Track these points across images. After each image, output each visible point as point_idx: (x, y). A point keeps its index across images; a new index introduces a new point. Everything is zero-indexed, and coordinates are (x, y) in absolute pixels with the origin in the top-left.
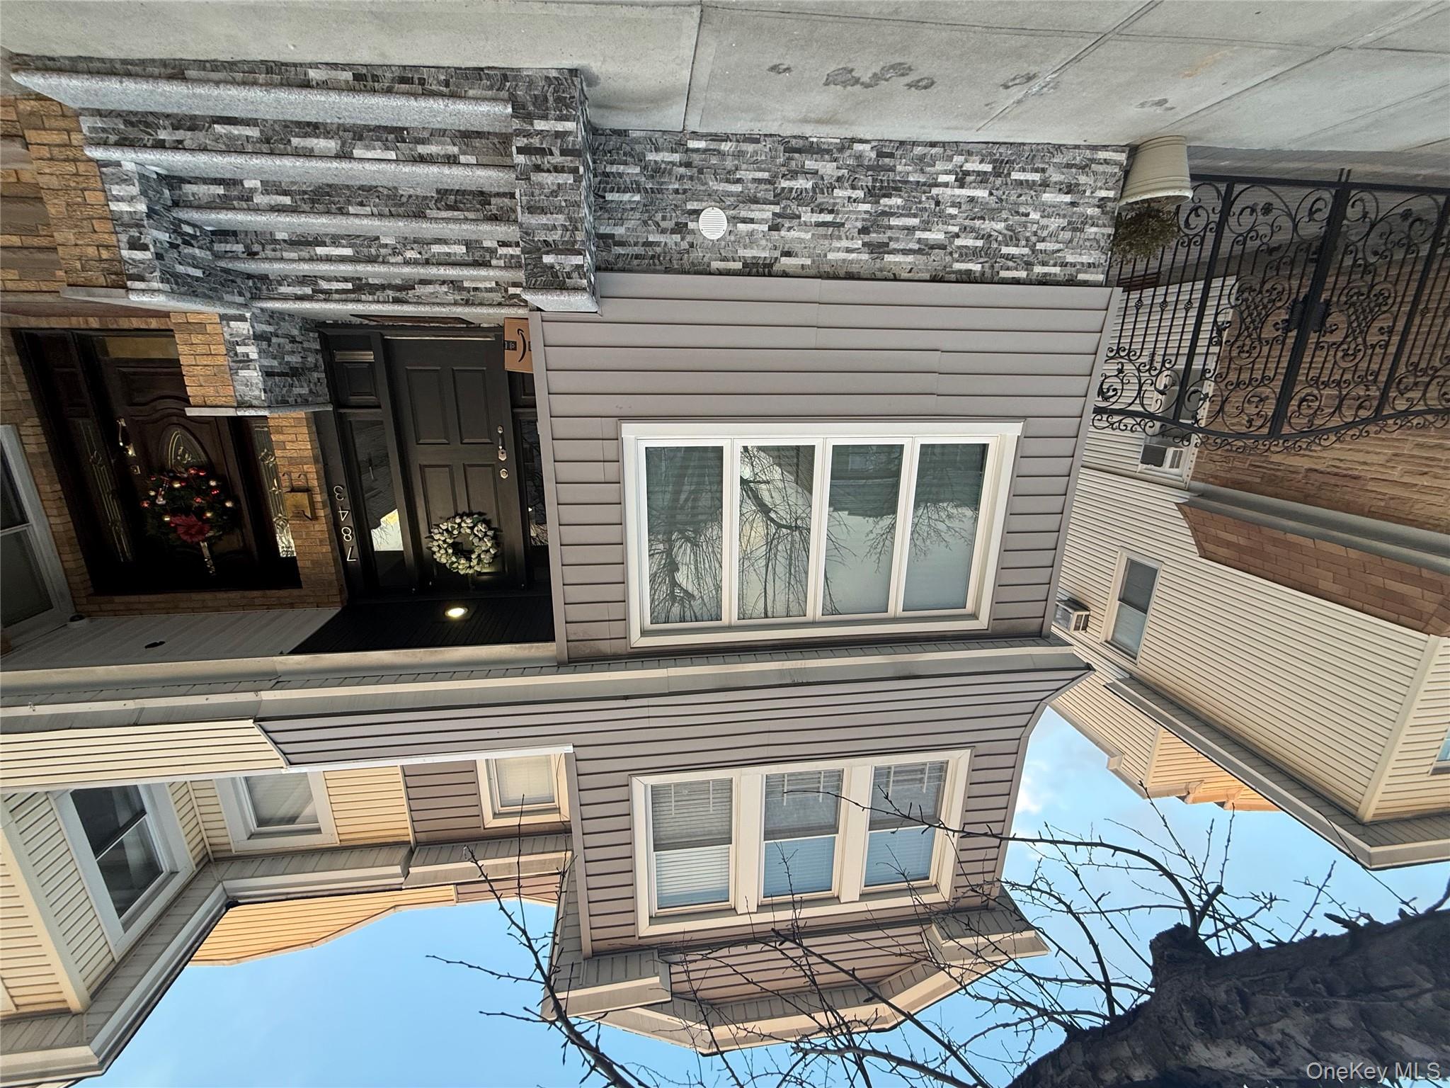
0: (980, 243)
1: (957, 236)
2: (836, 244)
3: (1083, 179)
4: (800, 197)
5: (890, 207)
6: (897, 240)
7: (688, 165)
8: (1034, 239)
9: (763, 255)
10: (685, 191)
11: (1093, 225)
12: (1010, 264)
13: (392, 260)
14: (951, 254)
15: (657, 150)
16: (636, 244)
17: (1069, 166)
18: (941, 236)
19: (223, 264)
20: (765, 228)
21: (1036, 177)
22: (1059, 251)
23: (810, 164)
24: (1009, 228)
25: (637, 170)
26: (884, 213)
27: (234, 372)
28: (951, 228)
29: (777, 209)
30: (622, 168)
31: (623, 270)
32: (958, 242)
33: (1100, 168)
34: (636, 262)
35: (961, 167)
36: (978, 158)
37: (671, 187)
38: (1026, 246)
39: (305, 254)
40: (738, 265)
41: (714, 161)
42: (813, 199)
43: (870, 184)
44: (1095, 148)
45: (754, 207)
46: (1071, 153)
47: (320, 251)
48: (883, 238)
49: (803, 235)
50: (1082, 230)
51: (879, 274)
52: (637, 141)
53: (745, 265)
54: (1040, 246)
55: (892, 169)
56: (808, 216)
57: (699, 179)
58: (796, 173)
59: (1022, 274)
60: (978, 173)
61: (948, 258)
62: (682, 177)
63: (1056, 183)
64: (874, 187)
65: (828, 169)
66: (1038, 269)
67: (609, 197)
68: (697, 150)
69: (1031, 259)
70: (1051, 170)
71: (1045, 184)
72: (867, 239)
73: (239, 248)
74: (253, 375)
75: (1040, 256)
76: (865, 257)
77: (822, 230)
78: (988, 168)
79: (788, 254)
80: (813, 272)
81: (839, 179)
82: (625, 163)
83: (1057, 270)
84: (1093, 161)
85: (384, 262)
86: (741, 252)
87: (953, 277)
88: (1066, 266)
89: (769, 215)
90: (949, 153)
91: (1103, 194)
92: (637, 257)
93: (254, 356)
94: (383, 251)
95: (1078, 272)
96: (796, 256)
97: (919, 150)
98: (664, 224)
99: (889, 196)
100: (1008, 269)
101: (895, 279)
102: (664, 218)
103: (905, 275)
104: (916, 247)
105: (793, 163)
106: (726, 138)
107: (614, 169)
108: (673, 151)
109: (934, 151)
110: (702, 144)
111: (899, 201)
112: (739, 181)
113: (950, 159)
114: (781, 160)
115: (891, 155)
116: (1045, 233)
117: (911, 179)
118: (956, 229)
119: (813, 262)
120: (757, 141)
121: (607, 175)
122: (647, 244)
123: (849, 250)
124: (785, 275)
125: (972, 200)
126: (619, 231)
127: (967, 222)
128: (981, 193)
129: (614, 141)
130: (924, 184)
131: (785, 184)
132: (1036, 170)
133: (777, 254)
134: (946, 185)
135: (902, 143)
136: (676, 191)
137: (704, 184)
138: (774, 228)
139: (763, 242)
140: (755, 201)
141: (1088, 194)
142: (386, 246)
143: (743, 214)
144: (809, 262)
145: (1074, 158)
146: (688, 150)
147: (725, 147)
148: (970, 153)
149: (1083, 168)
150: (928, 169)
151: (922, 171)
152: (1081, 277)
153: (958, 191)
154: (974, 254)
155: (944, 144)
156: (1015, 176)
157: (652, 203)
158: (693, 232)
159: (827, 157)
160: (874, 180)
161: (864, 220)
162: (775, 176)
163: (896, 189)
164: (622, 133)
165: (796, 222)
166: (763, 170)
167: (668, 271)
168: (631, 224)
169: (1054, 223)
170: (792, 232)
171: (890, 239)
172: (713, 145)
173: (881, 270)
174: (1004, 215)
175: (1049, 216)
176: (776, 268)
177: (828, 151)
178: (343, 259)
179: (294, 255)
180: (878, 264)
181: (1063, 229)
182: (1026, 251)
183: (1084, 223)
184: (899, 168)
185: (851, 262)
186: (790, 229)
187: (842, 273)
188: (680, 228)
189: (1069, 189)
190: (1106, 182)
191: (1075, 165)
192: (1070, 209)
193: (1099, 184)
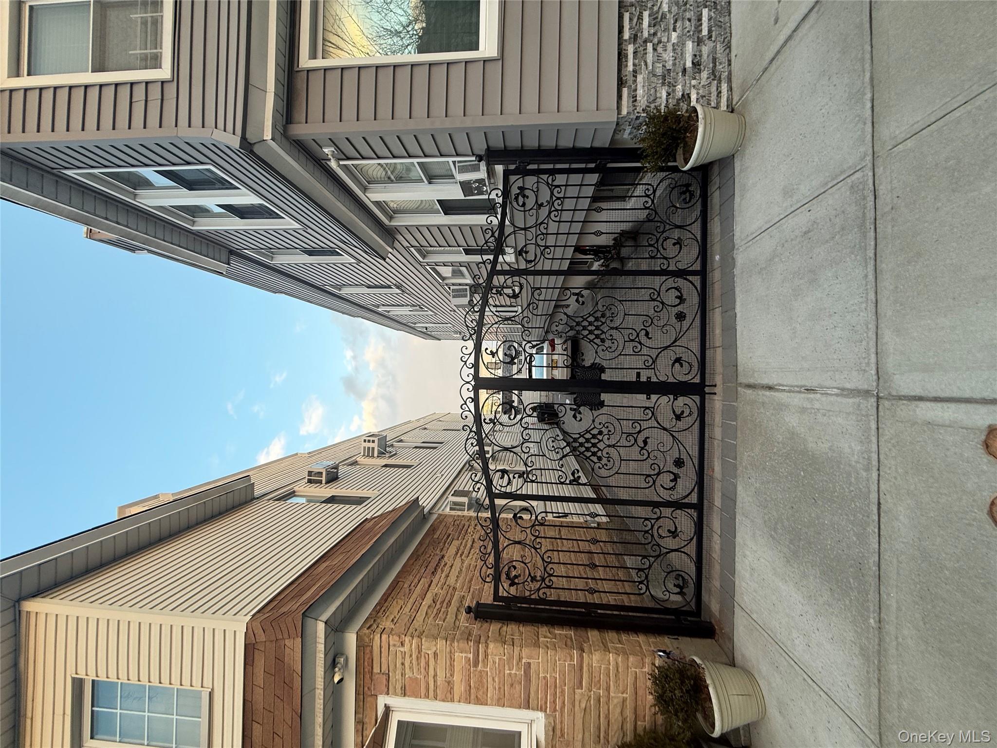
3: (705, 75)
8: (656, 40)
11: (669, 94)
12: (635, 21)
17: (715, 59)
21: (705, 32)
22: (646, 64)
24: (664, 15)
33: (714, 89)
38: (650, 35)
44: (729, 80)
46: (725, 60)
50: (663, 84)
54: (650, 46)
59: (627, 35)
63: (701, 51)
66: (631, 48)
69: (639, 40)
70: (711, 44)
71: (700, 42)
75: (642, 49)
83: (630, 68)
84: (720, 81)
88: (634, 76)
91: (694, 96)
95: (629, 87)
100: (632, 20)
116: (660, 50)
132: (710, 31)
141: (694, 82)
145: (720, 63)
149: (713, 73)
152: (625, 91)
156: (705, 12)
169: (668, 56)
174: (675, 9)
175: (674, 50)
181: (664, 66)
182: (646, 35)
183: (670, 85)
189: (696, 64)
190: (703, 97)
191: (715, 66)
192: (680, 70)
193: (701, 92)
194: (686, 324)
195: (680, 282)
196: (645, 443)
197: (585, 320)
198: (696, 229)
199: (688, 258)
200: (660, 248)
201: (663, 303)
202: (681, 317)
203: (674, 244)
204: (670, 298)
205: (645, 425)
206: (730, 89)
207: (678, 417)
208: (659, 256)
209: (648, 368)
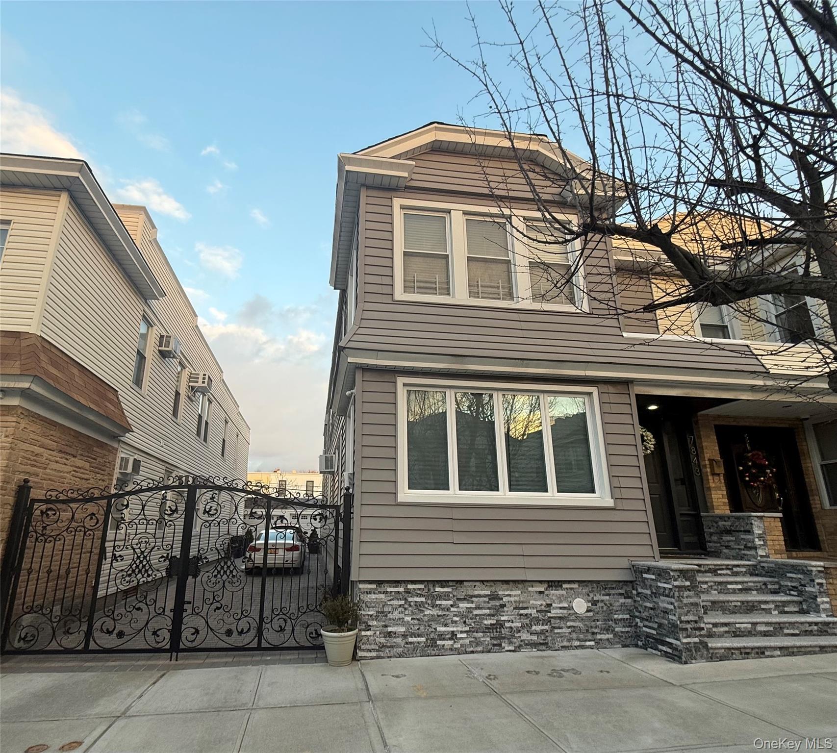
0: (438, 602)
1: (452, 606)
2: (517, 599)
3: (383, 640)
4: (537, 621)
5: (490, 619)
6: (485, 602)
7: (593, 633)
8: (406, 606)
9: (553, 591)
10: (594, 621)
11: (371, 616)
12: (419, 592)
13: (712, 584)
14: (454, 596)
15: (608, 639)
16: (614, 594)
17: (392, 647)
18: (461, 605)
19: (776, 580)
20: (554, 605)
21: (410, 640)
22: (390, 600)
23: (535, 638)
24: (422, 611)
25: (617, 629)
26: (493, 615)
27: (764, 533)
28: (456, 610)
29: (549, 615)
30: (623, 630)
31: (620, 582)
32: (451, 602)
33: (373, 647)
34: (614, 586)
35: (455, 642)
36: (446, 647)
37: (601, 623)
38: (410, 602)
39: (745, 585)
40: (565, 586)
41: (582, 636)
42: (531, 621)
43: (502, 630)
44: (378, 657)
45: (561, 615)
46: (392, 654)
47: (740, 587)
48: (493, 603)
49: (535, 602)
50: (378, 612)
51: (492, 584)
52: (618, 643)
53: (561, 586)
54: (403, 602)
55: (492, 638)
56: (533, 612)
57: (588, 627)
58: (541, 633)
59: (410, 586)
60: (444, 639)
61: (455, 594)
62: (596, 628)
63: (398, 637)
64: (500, 628)
65: (525, 636)
66: (401, 589)
67: (628, 616)
68: (590, 641)
69: (407, 595)
70: (403, 644)
71: (404, 636)
72: (501, 602)
73: (769, 587)
74: (757, 531)
75: (401, 597)
76: (500, 593)
77: (525, 605)
78: (439, 642)
79: (541, 592)
80: (527, 584)
81: (519, 631)
82: (622, 632)
83: (389, 590)
84: (378, 651)
85: (715, 582)
86: (564, 592)
87: (451, 584)
88: (384, 592)
89: (552, 612)
90: (463, 649)
91: (368, 633)
92: (613, 588)
93: (757, 540)
94: (716, 587)
95: (376, 589)
96: (536, 592)
97: (480, 649)
98: (602, 604)
99: (491, 624)
100: (420, 589)
101: (482, 582)
102: (602, 607)
103: (478, 584)
104: (474, 599)
105: (543, 638)
106: (577, 647)
107: (627, 629)
108: (601, 640)
109: (472, 649)
110: (588, 643)
111: (486, 622)
112: (569, 627)
113: (462, 645)
114: (550, 639)
115: (494, 645)
116: (400, 609)
117: (481, 634)
118: (452, 609)
119: (527, 589)
120: (562, 647)
121: (630, 626)
122: (609, 595)
123: (510, 596)
124: (541, 582)
125: (446, 625)
126: (622, 600)
127: (447, 613)
128: (441, 629)
129: (628, 642)
130: (474, 632)
131: (546, 627)
132: (411, 643)
133: (546, 592)
134: (462, 632)
135: (489, 652)
136: (598, 620)
137: (586, 625)
138: (549, 605)
139: (554, 598)
140: (560, 618)
141: (378, 633)
142: (715, 590)
143: (565, 611)
144: (530, 589)
145: (390, 651)
146: (594, 640)
147: (577, 643)
148: (451, 649)
149: (383, 646)
150: (472, 640)
151: (475, 638)
152: (374, 586)
153: (455, 629)
154: (440, 597)
155: (466, 653)
156: (423, 639)
157: (609, 614)
158: (589, 601)
159: (526, 642)
160: (500, 632)
161: (504, 612)
162: (551, 631)
163: (489, 628)
164: (624, 646)
165: (539, 609)
166: (557, 633)
167: (598, 582)
168: (617, 604)
169: (396, 615)
170: (540, 603)
171: (488, 603)
172: (583, 643)
173: (491, 586)
174: (426, 619)
175: (400, 619)
176: (546, 585)
177: (526, 645)
178: (731, 583)
179: (750, 584)
180: (493, 589)
181: (389, 612)
182: (410, 599)
183: (377, 616)
184: (488, 639)
185: (508, 590)
186: (541, 605)
187: (511, 584)
188: (595, 603)
189: (390, 634)
190: (368, 639)
191: (388, 647)
192: (387, 623)
193: (372, 638)
194: (224, 638)
195: (253, 632)
196: (139, 609)
197: (232, 563)
198: (292, 643)
199: (271, 637)
200: (278, 617)
201: (240, 619)
202: (229, 633)
203: (280, 626)
204: (243, 624)
205: (152, 608)
206: (372, 658)
207: (155, 633)
208: (274, 616)
209: (193, 609)
